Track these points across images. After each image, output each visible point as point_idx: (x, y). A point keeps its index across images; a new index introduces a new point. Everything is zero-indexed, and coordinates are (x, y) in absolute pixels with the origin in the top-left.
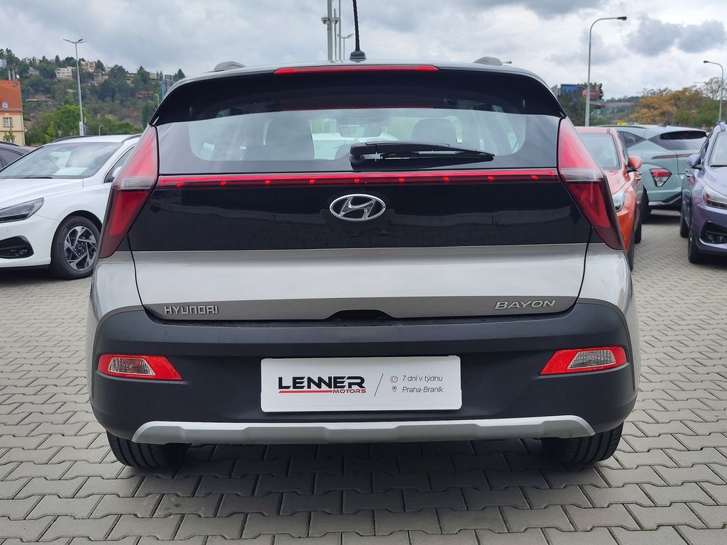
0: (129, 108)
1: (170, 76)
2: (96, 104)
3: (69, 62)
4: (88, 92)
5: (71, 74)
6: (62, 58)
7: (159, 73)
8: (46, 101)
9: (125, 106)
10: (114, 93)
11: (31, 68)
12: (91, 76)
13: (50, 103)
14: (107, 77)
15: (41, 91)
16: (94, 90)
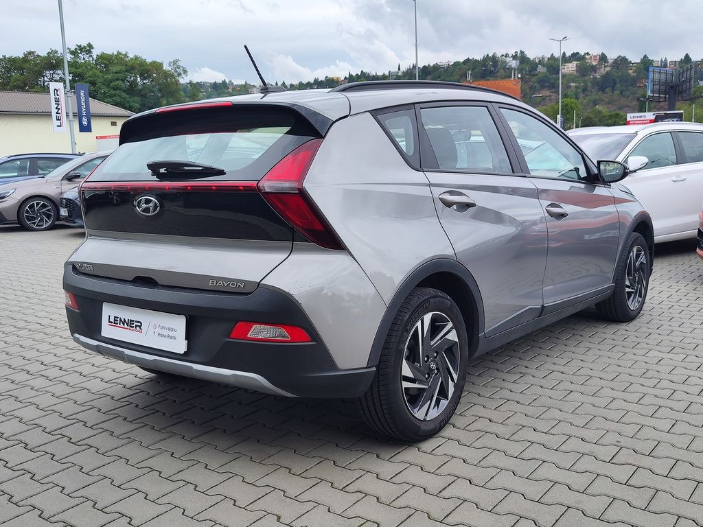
0: (628, 97)
1: (676, 62)
2: (595, 94)
3: (575, 56)
4: (590, 84)
5: (575, 69)
6: (568, 54)
7: (664, 59)
8: (550, 96)
9: (624, 96)
10: (615, 84)
11: (540, 66)
12: (594, 69)
13: (553, 97)
14: (609, 69)
15: (547, 86)
16: (595, 82)
